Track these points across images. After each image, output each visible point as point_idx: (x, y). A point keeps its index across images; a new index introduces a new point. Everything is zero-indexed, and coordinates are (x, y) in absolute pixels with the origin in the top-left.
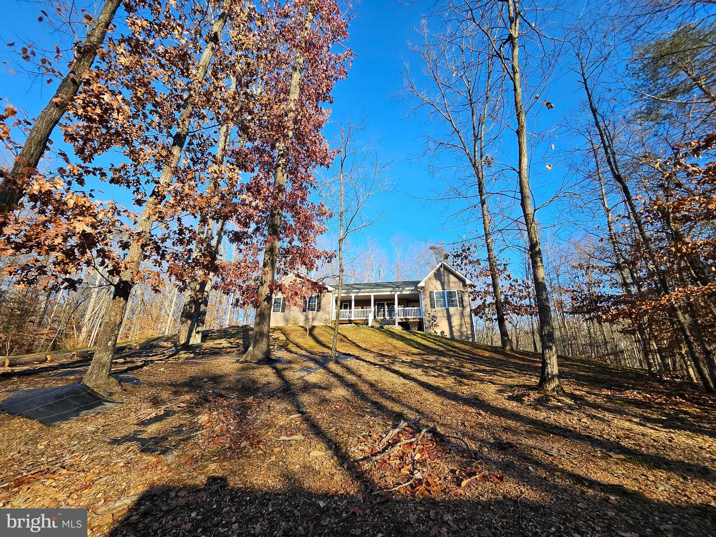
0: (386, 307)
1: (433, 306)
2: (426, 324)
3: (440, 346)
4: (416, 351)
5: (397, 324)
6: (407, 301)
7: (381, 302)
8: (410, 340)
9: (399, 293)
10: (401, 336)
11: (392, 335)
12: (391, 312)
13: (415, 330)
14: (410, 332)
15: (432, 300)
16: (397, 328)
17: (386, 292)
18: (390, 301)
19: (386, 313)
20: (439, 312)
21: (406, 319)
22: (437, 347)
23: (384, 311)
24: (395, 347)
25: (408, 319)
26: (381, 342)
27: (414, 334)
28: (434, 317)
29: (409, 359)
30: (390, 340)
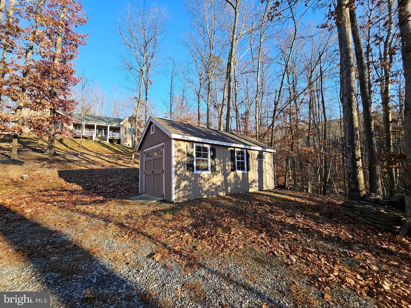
0: (103, 131)
1: (126, 134)
2: (122, 141)
3: (123, 150)
4: (112, 152)
5: (108, 140)
6: (116, 130)
7: (100, 128)
8: (111, 148)
9: (110, 125)
10: (108, 146)
11: (104, 145)
12: (106, 133)
13: (115, 143)
14: (112, 144)
15: (126, 130)
16: (107, 142)
17: (104, 124)
18: (105, 128)
19: (103, 134)
20: (129, 136)
21: (113, 138)
22: (121, 151)
23: (102, 132)
24: (104, 151)
25: (114, 138)
26: (98, 148)
27: (114, 145)
28: (126, 138)
29: (107, 155)
30: (102, 148)
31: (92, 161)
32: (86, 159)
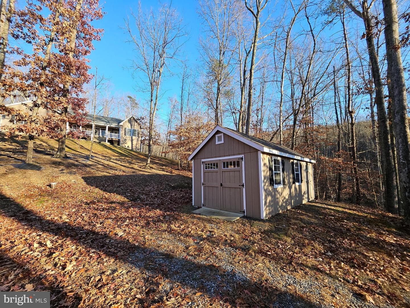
0: (101, 131)
1: (125, 135)
2: (121, 142)
3: (126, 153)
4: (117, 155)
5: (107, 141)
6: (112, 130)
7: (98, 127)
8: (114, 150)
9: (109, 126)
10: (110, 148)
11: (105, 146)
12: (103, 133)
13: (116, 145)
14: (114, 146)
15: (125, 131)
16: (108, 144)
17: (102, 124)
18: (103, 128)
19: (100, 134)
20: (128, 137)
21: (111, 139)
22: (125, 153)
23: (99, 133)
24: (108, 153)
25: (113, 139)
26: (102, 150)
27: (116, 147)
28: (125, 139)
29: (115, 158)
30: (105, 149)
31: (108, 165)
32: (100, 163)
